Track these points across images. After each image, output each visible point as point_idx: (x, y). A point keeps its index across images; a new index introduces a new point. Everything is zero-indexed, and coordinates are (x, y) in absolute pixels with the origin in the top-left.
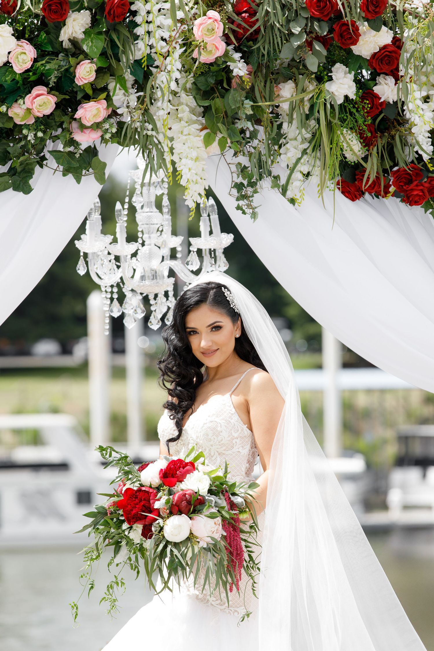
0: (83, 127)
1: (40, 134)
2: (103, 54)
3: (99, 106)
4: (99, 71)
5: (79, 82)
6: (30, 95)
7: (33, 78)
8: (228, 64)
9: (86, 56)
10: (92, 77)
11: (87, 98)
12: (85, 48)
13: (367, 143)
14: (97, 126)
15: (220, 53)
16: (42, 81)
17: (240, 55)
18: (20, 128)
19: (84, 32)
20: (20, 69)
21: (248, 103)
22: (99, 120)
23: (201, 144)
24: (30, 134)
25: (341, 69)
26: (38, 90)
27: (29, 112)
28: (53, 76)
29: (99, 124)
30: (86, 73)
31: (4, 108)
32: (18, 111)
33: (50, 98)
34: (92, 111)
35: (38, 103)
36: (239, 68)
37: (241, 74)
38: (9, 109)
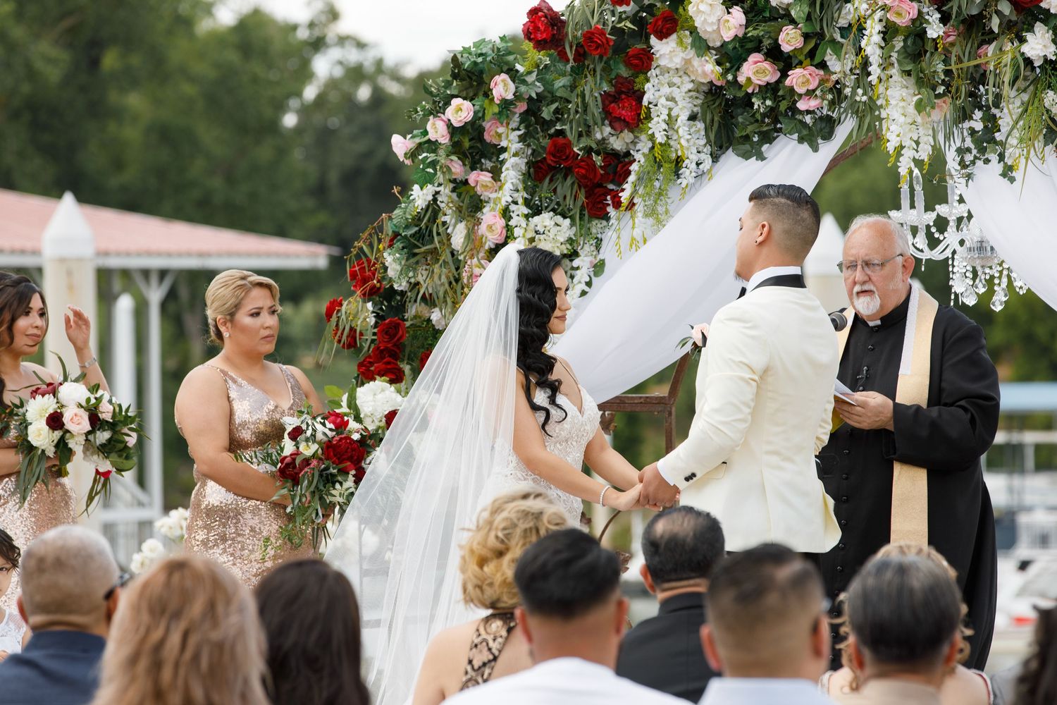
0: (800, 96)
1: (768, 103)
2: (809, 18)
3: (806, 72)
4: (806, 36)
5: (786, 48)
6: (747, 62)
7: (749, 45)
8: (924, 25)
9: (793, 22)
10: (799, 43)
11: (799, 64)
12: (793, 13)
14: (810, 93)
15: (914, 14)
16: (757, 47)
17: (939, 16)
18: (749, 96)
20: (728, 38)
21: (941, 67)
22: (811, 87)
23: (913, 111)
24: (757, 102)
25: (1039, 27)
26: (754, 57)
27: (749, 79)
28: (767, 42)
29: (814, 91)
30: (790, 39)
31: (730, 77)
32: (741, 79)
33: (767, 65)
34: (799, 78)
35: (756, 71)
36: (935, 30)
37: (935, 36)
38: (735, 77)
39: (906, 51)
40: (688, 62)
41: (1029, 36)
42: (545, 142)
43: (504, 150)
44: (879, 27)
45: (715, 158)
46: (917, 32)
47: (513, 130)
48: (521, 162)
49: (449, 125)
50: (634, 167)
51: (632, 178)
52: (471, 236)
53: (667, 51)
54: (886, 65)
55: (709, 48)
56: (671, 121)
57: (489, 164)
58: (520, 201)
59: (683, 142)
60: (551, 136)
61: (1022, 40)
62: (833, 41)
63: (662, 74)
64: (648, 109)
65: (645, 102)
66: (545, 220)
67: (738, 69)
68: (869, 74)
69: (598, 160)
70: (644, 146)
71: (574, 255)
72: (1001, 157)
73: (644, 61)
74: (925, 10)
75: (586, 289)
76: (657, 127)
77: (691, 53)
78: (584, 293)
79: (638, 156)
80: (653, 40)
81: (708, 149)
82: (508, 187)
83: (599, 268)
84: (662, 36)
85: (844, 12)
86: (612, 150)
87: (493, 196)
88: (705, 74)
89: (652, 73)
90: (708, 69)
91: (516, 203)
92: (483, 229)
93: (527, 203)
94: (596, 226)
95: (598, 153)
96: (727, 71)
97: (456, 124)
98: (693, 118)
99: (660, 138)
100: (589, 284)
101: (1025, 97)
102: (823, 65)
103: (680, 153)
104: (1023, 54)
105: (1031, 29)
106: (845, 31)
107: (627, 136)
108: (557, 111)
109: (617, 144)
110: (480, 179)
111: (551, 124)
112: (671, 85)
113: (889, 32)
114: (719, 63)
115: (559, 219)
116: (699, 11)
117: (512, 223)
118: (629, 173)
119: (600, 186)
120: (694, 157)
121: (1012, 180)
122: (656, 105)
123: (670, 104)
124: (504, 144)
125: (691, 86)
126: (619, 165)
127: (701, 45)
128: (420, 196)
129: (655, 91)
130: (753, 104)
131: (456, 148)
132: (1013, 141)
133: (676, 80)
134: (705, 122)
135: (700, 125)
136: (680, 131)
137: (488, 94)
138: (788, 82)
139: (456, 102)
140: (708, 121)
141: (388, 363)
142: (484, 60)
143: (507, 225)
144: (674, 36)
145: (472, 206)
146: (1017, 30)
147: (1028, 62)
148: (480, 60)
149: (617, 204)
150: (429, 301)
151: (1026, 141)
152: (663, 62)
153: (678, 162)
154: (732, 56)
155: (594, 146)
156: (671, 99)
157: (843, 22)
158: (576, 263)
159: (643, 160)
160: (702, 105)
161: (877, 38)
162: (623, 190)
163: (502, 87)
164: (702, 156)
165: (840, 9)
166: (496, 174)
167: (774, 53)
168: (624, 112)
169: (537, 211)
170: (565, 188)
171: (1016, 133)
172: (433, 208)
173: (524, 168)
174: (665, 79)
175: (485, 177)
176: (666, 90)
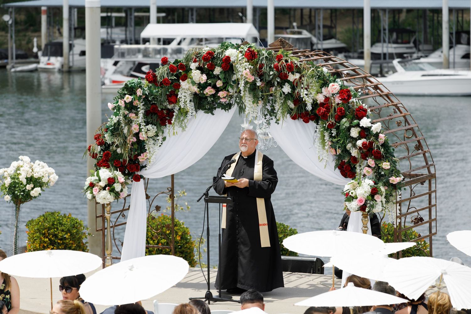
0: (221, 98)
1: (212, 99)
2: (224, 78)
3: (223, 92)
4: (223, 83)
5: (218, 86)
6: (207, 89)
7: (207, 84)
8: (256, 82)
9: (219, 79)
10: (222, 85)
11: (222, 90)
12: (220, 77)
13: (295, 105)
14: (225, 98)
15: (253, 79)
16: (210, 85)
17: (260, 80)
18: (206, 97)
19: (220, 72)
20: (202, 82)
21: (260, 94)
22: (224, 96)
23: (252, 103)
24: (209, 99)
25: (286, 84)
26: (209, 88)
27: (207, 93)
28: (212, 84)
29: (225, 97)
30: (219, 84)
31: (202, 92)
32: (205, 93)
33: (212, 90)
34: (221, 94)
35: (209, 91)
36: (259, 84)
37: (259, 85)
38: (203, 92)
39: (250, 88)
40: (190, 87)
41: (284, 86)
42: (149, 106)
43: (139, 108)
44: (243, 82)
45: (196, 112)
46: (254, 83)
47: (141, 102)
48: (143, 111)
49: (125, 101)
50: (175, 114)
51: (174, 117)
52: (129, 130)
53: (184, 84)
54: (245, 91)
55: (196, 83)
56: (185, 102)
57: (134, 111)
58: (143, 121)
59: (188, 108)
60: (152, 104)
61: (282, 87)
62: (231, 85)
63: (183, 90)
64: (179, 99)
65: (178, 97)
66: (150, 127)
67: (204, 90)
68: (241, 93)
69: (165, 112)
70: (177, 108)
71: (157, 136)
72: (276, 117)
73: (178, 86)
74: (256, 78)
75: (161, 145)
76: (182, 104)
77: (191, 85)
78: (160, 146)
79: (175, 111)
80: (181, 81)
81: (194, 109)
82: (141, 118)
83: (164, 139)
84: (183, 80)
85: (233, 77)
86: (168, 108)
87: (136, 120)
88: (194, 90)
89: (180, 90)
90: (195, 89)
91: (142, 122)
92: (133, 128)
93: (145, 122)
94: (163, 127)
95: (165, 110)
96: (201, 90)
97: (127, 102)
98: (190, 101)
99: (182, 107)
100: (162, 144)
101: (282, 101)
102: (228, 91)
103: (187, 110)
104: (282, 91)
105: (284, 85)
106: (234, 82)
107: (172, 105)
108: (153, 98)
109: (170, 107)
110: (132, 116)
111: (151, 101)
112: (185, 93)
113: (246, 83)
114: (198, 88)
115: (153, 126)
116: (194, 75)
117: (141, 128)
118: (173, 115)
119: (164, 117)
120: (191, 111)
121: (278, 123)
122: (181, 98)
123: (185, 98)
124: (139, 106)
125: (190, 93)
126: (170, 113)
127: (193, 83)
128: (115, 119)
129: (181, 94)
130: (208, 99)
131: (126, 107)
132: (279, 113)
133: (186, 91)
134: (194, 102)
135: (193, 104)
136: (188, 105)
137: (135, 94)
138: (218, 95)
139: (127, 96)
140: (195, 103)
141: (106, 163)
142: (134, 85)
143: (139, 128)
144: (186, 81)
145: (129, 122)
146: (281, 85)
147: (284, 93)
148: (133, 84)
149: (170, 123)
150: (117, 146)
151: (283, 113)
152: (183, 87)
153: (187, 113)
154: (202, 87)
155: (164, 108)
156: (185, 96)
157: (233, 79)
158: (158, 138)
159: (177, 112)
160: (193, 98)
161: (243, 85)
162: (172, 120)
163: (139, 92)
164: (193, 111)
165: (233, 76)
166: (137, 114)
167: (214, 87)
168: (173, 99)
169: (147, 124)
170: (155, 117)
171: (280, 111)
172: (119, 122)
173: (144, 112)
174: (183, 91)
175: (134, 115)
176: (184, 94)
